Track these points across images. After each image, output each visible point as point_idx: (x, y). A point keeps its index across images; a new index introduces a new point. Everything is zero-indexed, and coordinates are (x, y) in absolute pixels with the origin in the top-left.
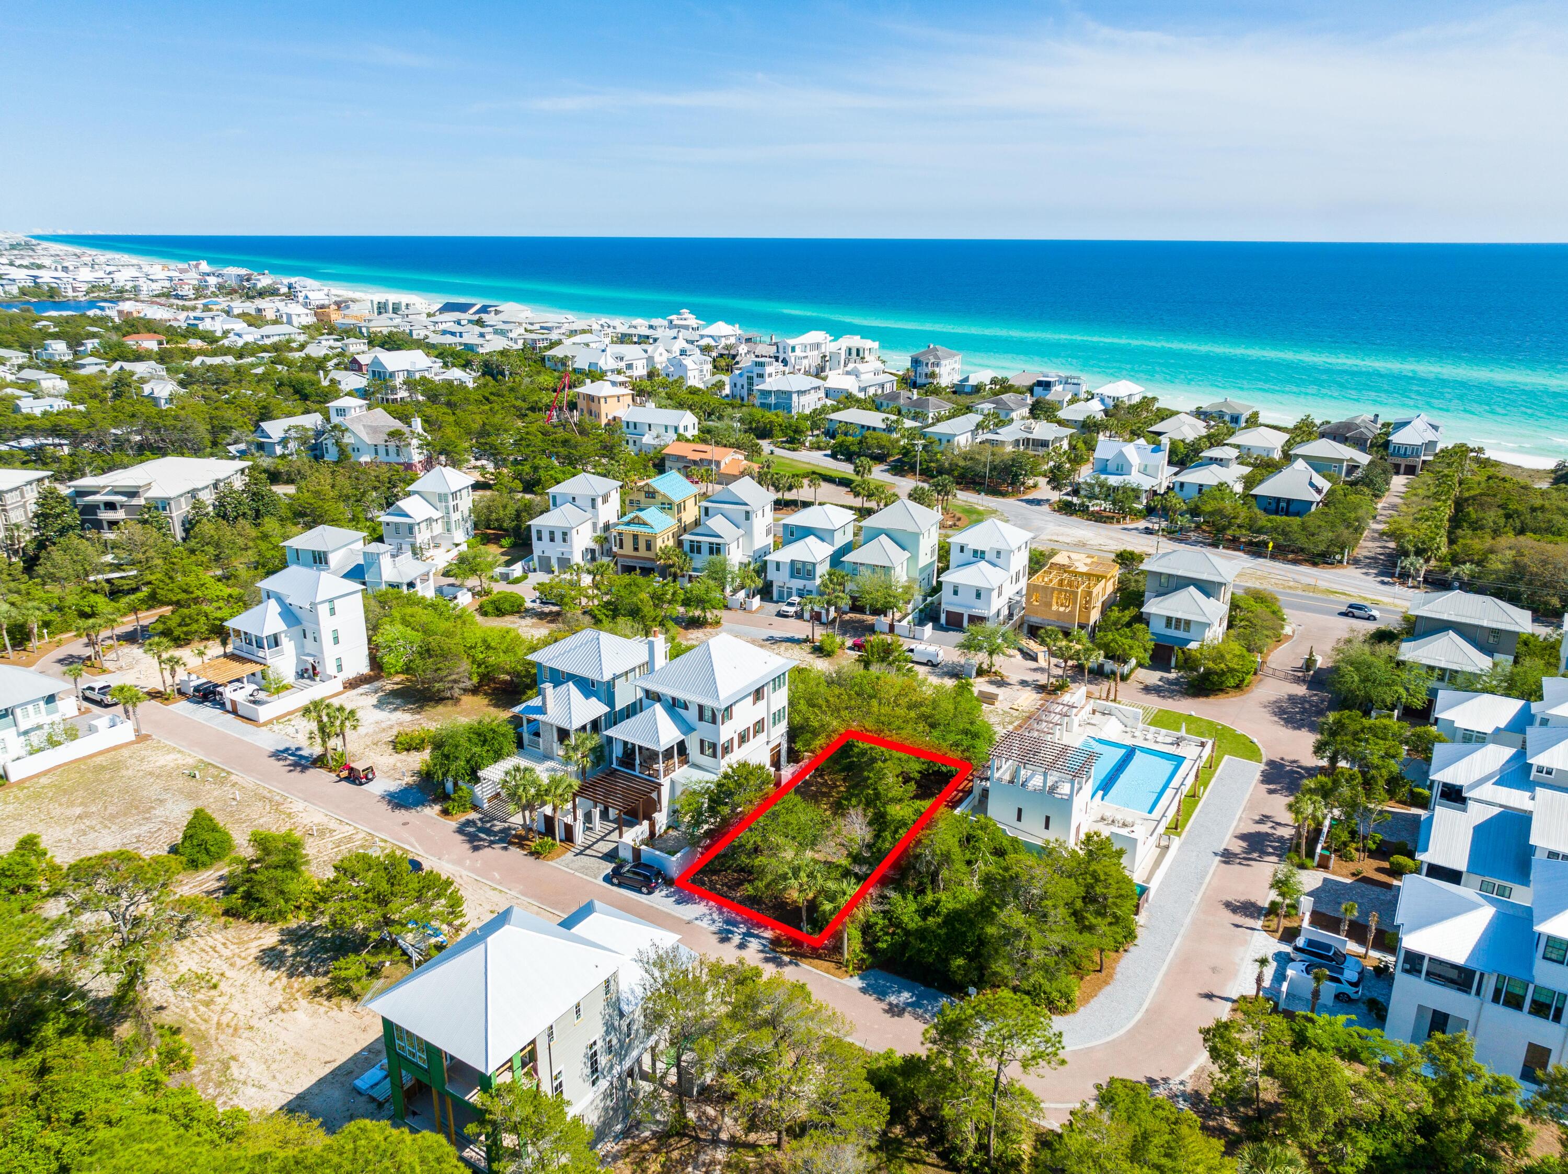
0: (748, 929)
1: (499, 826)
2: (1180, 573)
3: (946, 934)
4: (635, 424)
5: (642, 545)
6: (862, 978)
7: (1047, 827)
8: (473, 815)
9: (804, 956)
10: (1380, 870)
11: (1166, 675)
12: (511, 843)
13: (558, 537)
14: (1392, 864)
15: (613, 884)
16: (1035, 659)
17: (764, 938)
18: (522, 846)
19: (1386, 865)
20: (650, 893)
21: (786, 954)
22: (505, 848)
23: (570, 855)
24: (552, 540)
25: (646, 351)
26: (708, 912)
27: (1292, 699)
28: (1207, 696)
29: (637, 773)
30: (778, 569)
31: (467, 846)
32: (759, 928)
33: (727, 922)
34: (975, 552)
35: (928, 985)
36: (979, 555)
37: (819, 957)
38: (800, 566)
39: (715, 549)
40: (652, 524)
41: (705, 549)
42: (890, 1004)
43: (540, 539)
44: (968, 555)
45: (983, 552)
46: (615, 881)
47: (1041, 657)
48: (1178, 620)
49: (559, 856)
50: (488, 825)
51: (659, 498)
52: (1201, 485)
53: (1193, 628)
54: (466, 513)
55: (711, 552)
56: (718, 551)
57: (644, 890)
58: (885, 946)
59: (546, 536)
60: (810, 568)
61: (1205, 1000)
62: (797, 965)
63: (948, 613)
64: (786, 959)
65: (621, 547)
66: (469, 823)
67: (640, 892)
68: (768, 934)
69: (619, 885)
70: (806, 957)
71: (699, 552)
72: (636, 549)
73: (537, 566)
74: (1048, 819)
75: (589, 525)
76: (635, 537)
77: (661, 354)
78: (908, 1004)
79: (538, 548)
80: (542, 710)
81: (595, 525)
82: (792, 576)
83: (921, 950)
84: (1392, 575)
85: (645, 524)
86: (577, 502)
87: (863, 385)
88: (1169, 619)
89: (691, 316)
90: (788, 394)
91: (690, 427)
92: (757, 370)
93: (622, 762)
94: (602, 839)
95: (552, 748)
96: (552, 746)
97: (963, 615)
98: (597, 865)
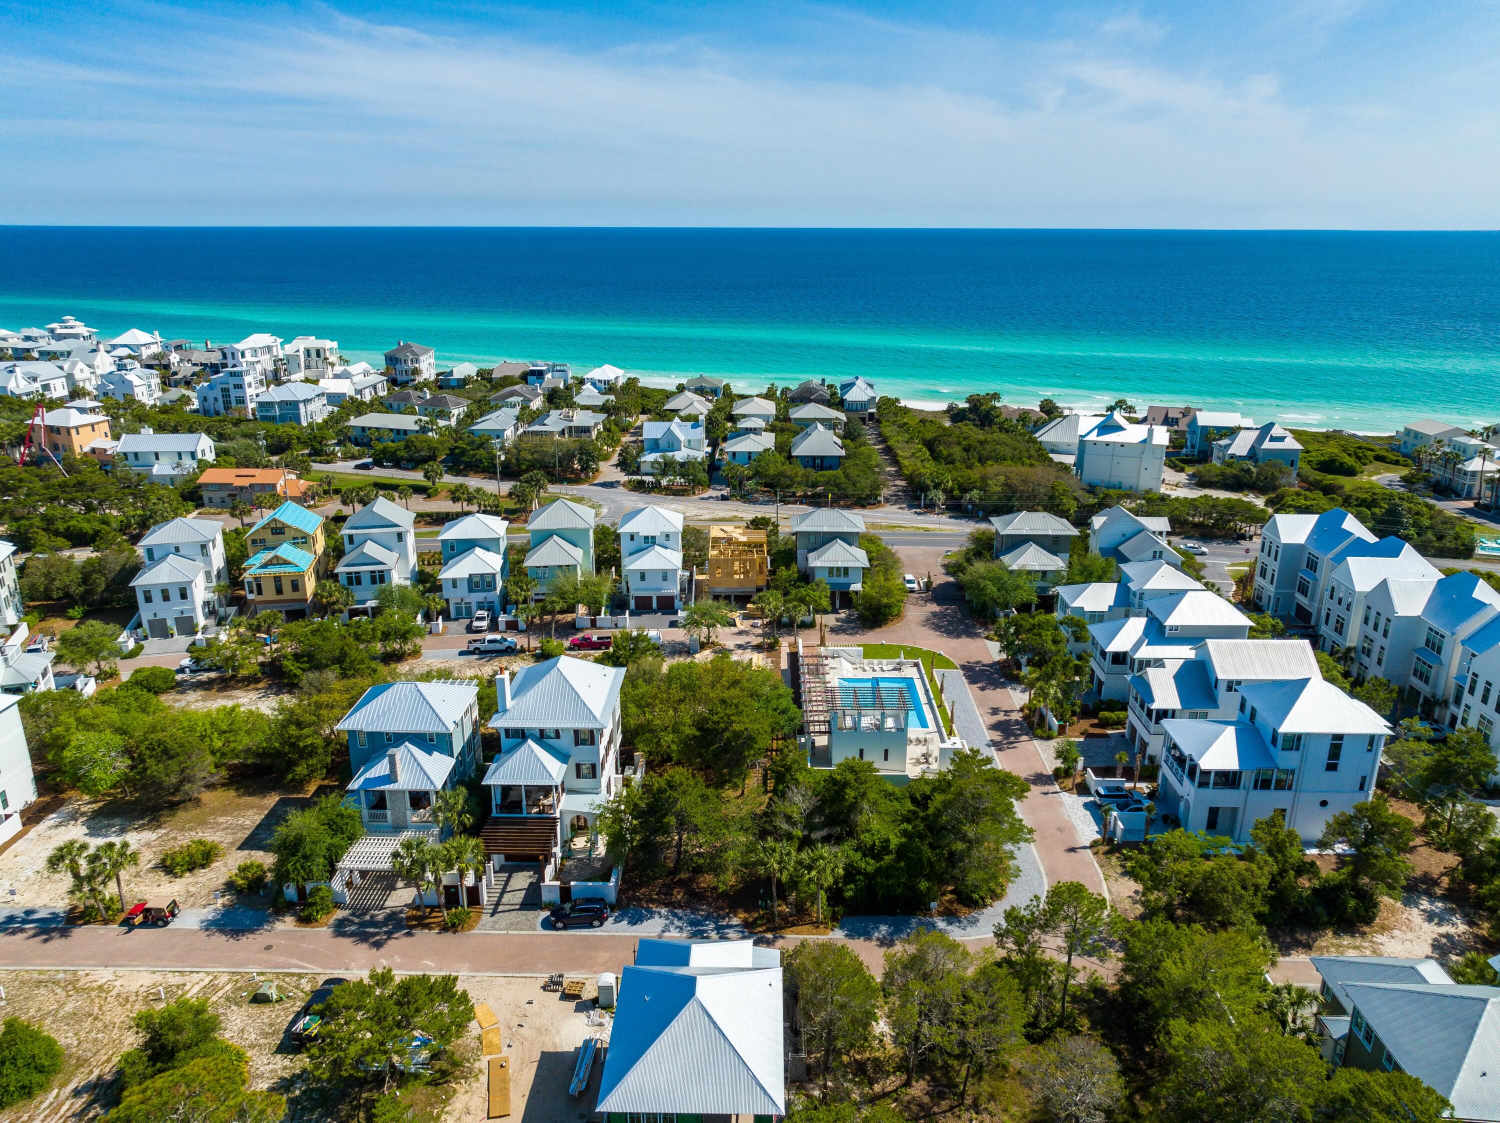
0: (716, 923)
1: (381, 915)
2: (825, 529)
3: (905, 865)
4: (136, 455)
5: (287, 587)
6: (841, 928)
7: (886, 759)
8: (340, 914)
9: (781, 928)
10: (1093, 726)
11: (838, 616)
12: (412, 927)
13: (175, 594)
14: (1100, 719)
15: (555, 928)
16: (734, 625)
17: (736, 926)
18: (427, 926)
19: (1096, 721)
20: (601, 925)
21: (765, 931)
22: (409, 934)
23: (486, 918)
24: (166, 598)
25: (62, 368)
26: (667, 922)
27: (934, 614)
28: (880, 626)
29: (525, 815)
30: (455, 586)
31: (364, 946)
32: (724, 918)
33: (692, 923)
34: (646, 538)
35: (893, 914)
36: (650, 541)
37: (793, 924)
38: (476, 579)
39: (379, 578)
40: (295, 562)
41: (366, 580)
42: (878, 939)
43: (148, 599)
44: (641, 543)
45: (654, 537)
46: (560, 925)
47: (738, 621)
48: (838, 569)
49: (477, 922)
50: (368, 917)
51: (289, 534)
52: (750, 453)
53: (850, 572)
54: (12, 585)
55: (374, 581)
56: (382, 580)
57: (596, 923)
58: (850, 893)
59: (157, 596)
60: (488, 579)
61: (1072, 854)
62: (783, 938)
63: (637, 599)
64: (769, 936)
65: (260, 592)
66: (342, 923)
67: (591, 926)
68: (735, 921)
69: (565, 928)
70: (783, 928)
71: (359, 582)
72: (279, 591)
73: (148, 632)
74: (886, 752)
75: (202, 575)
76: (277, 579)
78: (891, 934)
79: (146, 613)
80: (391, 777)
81: (208, 574)
82: (471, 590)
83: (889, 886)
84: (919, 507)
85: (286, 563)
86: (182, 552)
88: (831, 569)
89: (78, 323)
90: (294, 404)
91: (207, 451)
92: (233, 381)
93: (502, 808)
94: (503, 891)
95: (405, 816)
96: (405, 813)
97: (651, 598)
98: (523, 918)
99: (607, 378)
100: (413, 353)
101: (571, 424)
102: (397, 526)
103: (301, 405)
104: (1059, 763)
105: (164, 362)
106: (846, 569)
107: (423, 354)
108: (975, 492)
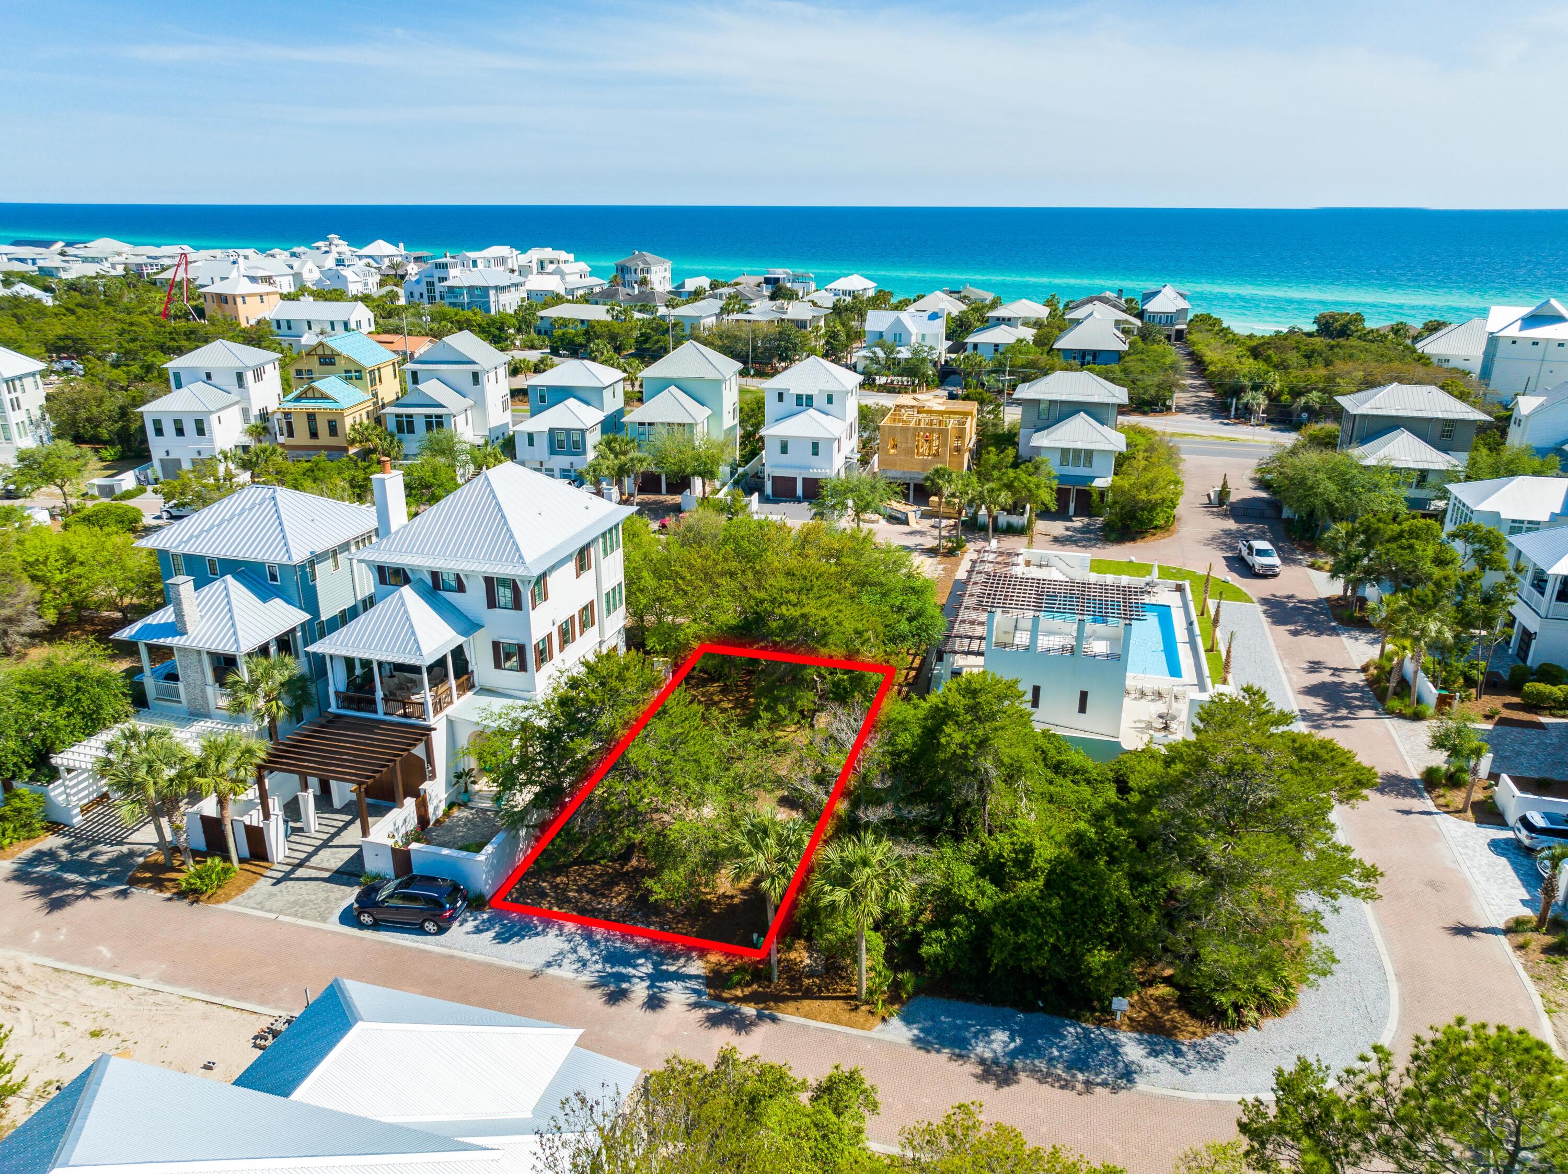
0: (656, 965)
1: (107, 852)
2: (1064, 398)
3: (1062, 908)
4: (288, 322)
5: (323, 429)
6: (908, 1020)
7: (1082, 709)
8: (50, 842)
9: (780, 999)
10: (1508, 706)
11: (1069, 524)
12: (135, 882)
13: (190, 428)
14: (1525, 696)
15: (362, 926)
16: (905, 522)
17: (691, 977)
18: (158, 884)
19: (1517, 700)
20: (441, 931)
21: (745, 1000)
22: (124, 894)
23: (263, 885)
24: (180, 432)
25: (291, 267)
26: (567, 946)
29: (380, 715)
30: (531, 443)
31: (37, 902)
32: (676, 958)
33: (611, 958)
34: (799, 397)
35: (1029, 1008)
36: (803, 401)
37: (808, 994)
38: (562, 437)
39: (435, 423)
40: (336, 396)
41: (420, 425)
42: (982, 1061)
43: (159, 432)
44: (789, 403)
45: (810, 398)
46: (366, 919)
47: (912, 518)
48: (1077, 452)
49: (241, 890)
50: (85, 855)
51: (341, 363)
52: (996, 345)
53: (1096, 459)
54: (36, 414)
55: (429, 426)
56: (440, 424)
57: (430, 926)
58: (936, 949)
59: (169, 428)
60: (576, 437)
61: (1461, 939)
62: (774, 1019)
63: (775, 479)
64: (749, 1010)
65: (291, 434)
66: (40, 857)
67: (421, 931)
68: (697, 967)
69: (376, 926)
70: (785, 999)
71: (411, 431)
72: (314, 434)
73: (160, 474)
74: (1084, 696)
75: (236, 411)
76: (311, 417)
77: (311, 271)
78: (1014, 1054)
79: (158, 448)
80: (177, 629)
81: (245, 412)
82: (553, 452)
83: (1020, 947)
84: (1228, 418)
85: (324, 397)
86: (214, 380)
87: (569, 287)
88: (1065, 452)
89: (341, 242)
90: (485, 290)
91: (365, 324)
92: (438, 273)
93: (346, 700)
94: (325, 844)
95: (204, 696)
96: (203, 691)
97: (795, 479)
98: (322, 895)
99: (852, 288)
100: (645, 262)
101: (784, 317)
102: (474, 363)
103: (492, 293)
104: (1439, 759)
105: (400, 272)
106: (1089, 453)
107: (655, 264)
108: (1315, 395)
